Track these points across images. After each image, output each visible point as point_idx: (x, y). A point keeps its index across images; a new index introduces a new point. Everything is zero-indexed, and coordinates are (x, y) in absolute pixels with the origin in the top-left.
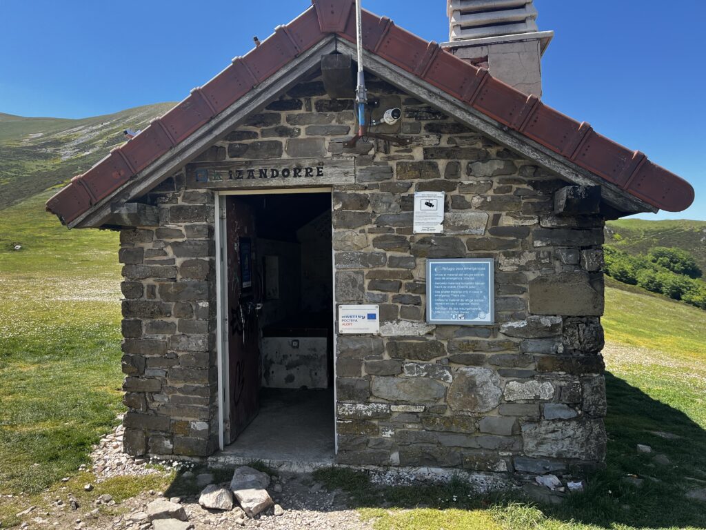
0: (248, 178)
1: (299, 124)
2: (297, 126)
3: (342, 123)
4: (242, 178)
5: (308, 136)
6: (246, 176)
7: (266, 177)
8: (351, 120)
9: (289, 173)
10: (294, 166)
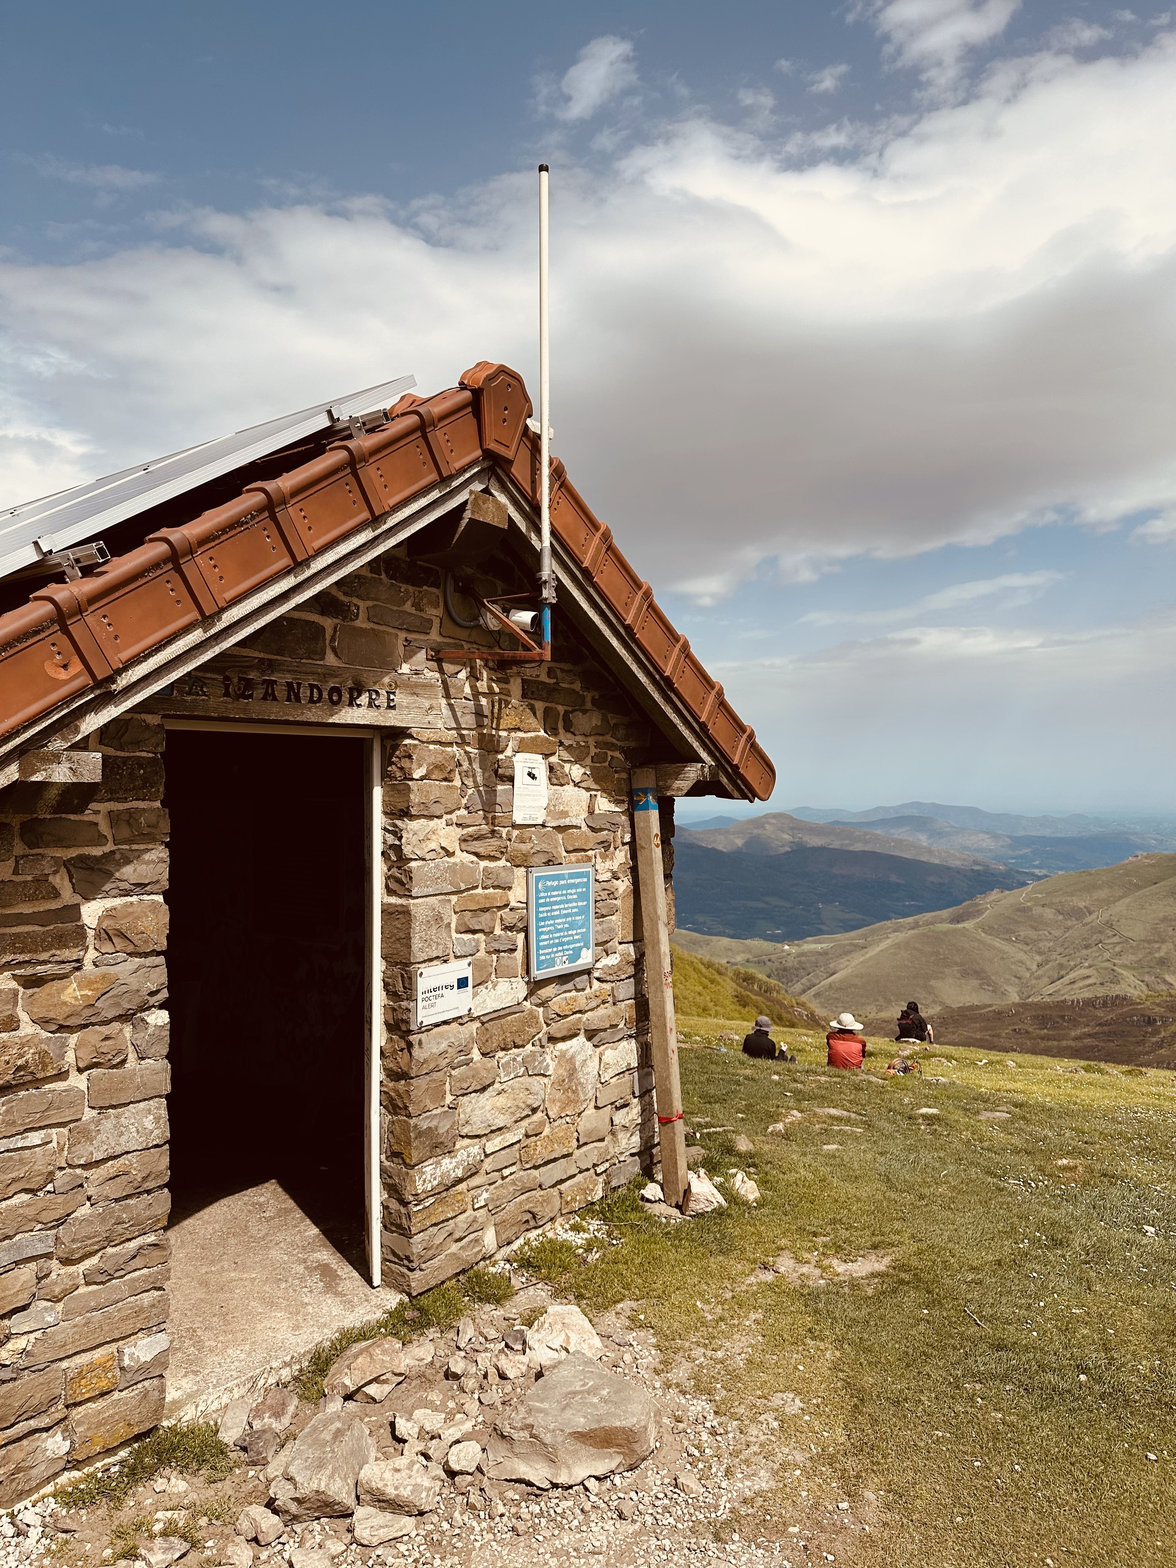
0: (264, 698)
1: (357, 597)
2: (355, 600)
3: (421, 610)
4: (251, 696)
5: (372, 625)
6: (259, 693)
7: (298, 700)
8: (435, 608)
9: (340, 696)
10: (350, 684)
